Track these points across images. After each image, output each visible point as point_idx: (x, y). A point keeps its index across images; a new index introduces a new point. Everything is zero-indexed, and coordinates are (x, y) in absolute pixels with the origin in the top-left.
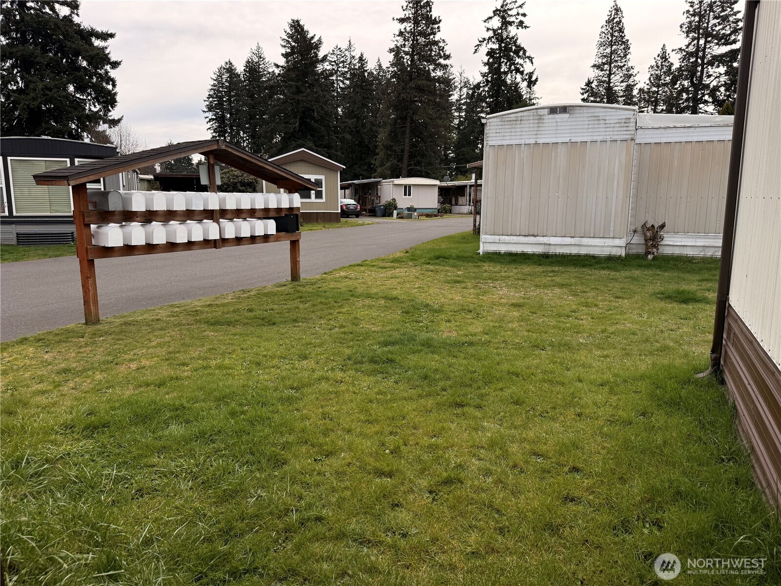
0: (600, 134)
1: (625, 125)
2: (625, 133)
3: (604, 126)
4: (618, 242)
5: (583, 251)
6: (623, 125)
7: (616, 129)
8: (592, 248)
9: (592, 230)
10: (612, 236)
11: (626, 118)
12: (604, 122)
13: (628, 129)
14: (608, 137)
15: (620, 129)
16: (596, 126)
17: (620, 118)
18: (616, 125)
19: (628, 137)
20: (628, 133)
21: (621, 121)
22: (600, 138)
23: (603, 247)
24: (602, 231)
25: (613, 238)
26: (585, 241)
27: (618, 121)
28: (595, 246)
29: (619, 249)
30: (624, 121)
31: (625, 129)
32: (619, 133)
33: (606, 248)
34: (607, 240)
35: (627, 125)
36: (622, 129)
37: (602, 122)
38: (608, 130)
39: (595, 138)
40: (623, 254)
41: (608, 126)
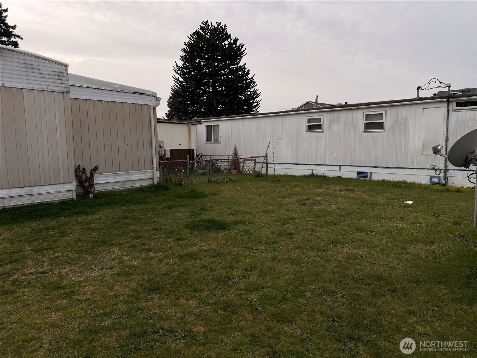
0: (36, 82)
1: (59, 78)
2: (61, 85)
3: (38, 75)
4: (68, 187)
5: (36, 200)
6: (57, 77)
7: (51, 80)
8: (44, 196)
9: (42, 179)
10: (62, 182)
11: (60, 72)
12: (38, 71)
13: (63, 82)
14: (45, 87)
15: (55, 81)
16: (31, 74)
17: (55, 70)
18: (51, 77)
19: (63, 89)
20: (63, 86)
21: (54, 73)
22: (36, 87)
23: (55, 193)
24: (52, 178)
25: (64, 183)
26: (36, 190)
27: (52, 73)
28: (47, 193)
29: (71, 193)
30: (57, 74)
31: (60, 81)
32: (55, 85)
33: (59, 194)
34: (58, 186)
35: (61, 78)
36: (57, 81)
37: (36, 71)
38: (43, 80)
39: (31, 86)
40: (75, 197)
41: (43, 76)
